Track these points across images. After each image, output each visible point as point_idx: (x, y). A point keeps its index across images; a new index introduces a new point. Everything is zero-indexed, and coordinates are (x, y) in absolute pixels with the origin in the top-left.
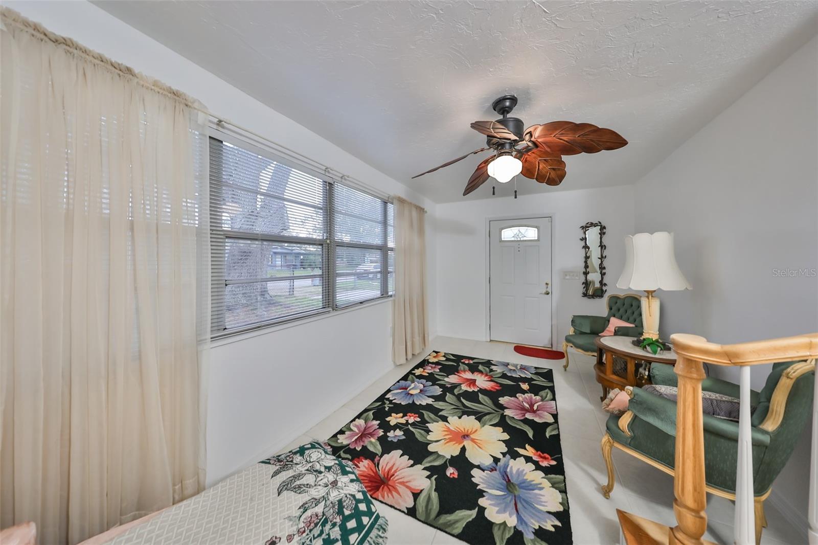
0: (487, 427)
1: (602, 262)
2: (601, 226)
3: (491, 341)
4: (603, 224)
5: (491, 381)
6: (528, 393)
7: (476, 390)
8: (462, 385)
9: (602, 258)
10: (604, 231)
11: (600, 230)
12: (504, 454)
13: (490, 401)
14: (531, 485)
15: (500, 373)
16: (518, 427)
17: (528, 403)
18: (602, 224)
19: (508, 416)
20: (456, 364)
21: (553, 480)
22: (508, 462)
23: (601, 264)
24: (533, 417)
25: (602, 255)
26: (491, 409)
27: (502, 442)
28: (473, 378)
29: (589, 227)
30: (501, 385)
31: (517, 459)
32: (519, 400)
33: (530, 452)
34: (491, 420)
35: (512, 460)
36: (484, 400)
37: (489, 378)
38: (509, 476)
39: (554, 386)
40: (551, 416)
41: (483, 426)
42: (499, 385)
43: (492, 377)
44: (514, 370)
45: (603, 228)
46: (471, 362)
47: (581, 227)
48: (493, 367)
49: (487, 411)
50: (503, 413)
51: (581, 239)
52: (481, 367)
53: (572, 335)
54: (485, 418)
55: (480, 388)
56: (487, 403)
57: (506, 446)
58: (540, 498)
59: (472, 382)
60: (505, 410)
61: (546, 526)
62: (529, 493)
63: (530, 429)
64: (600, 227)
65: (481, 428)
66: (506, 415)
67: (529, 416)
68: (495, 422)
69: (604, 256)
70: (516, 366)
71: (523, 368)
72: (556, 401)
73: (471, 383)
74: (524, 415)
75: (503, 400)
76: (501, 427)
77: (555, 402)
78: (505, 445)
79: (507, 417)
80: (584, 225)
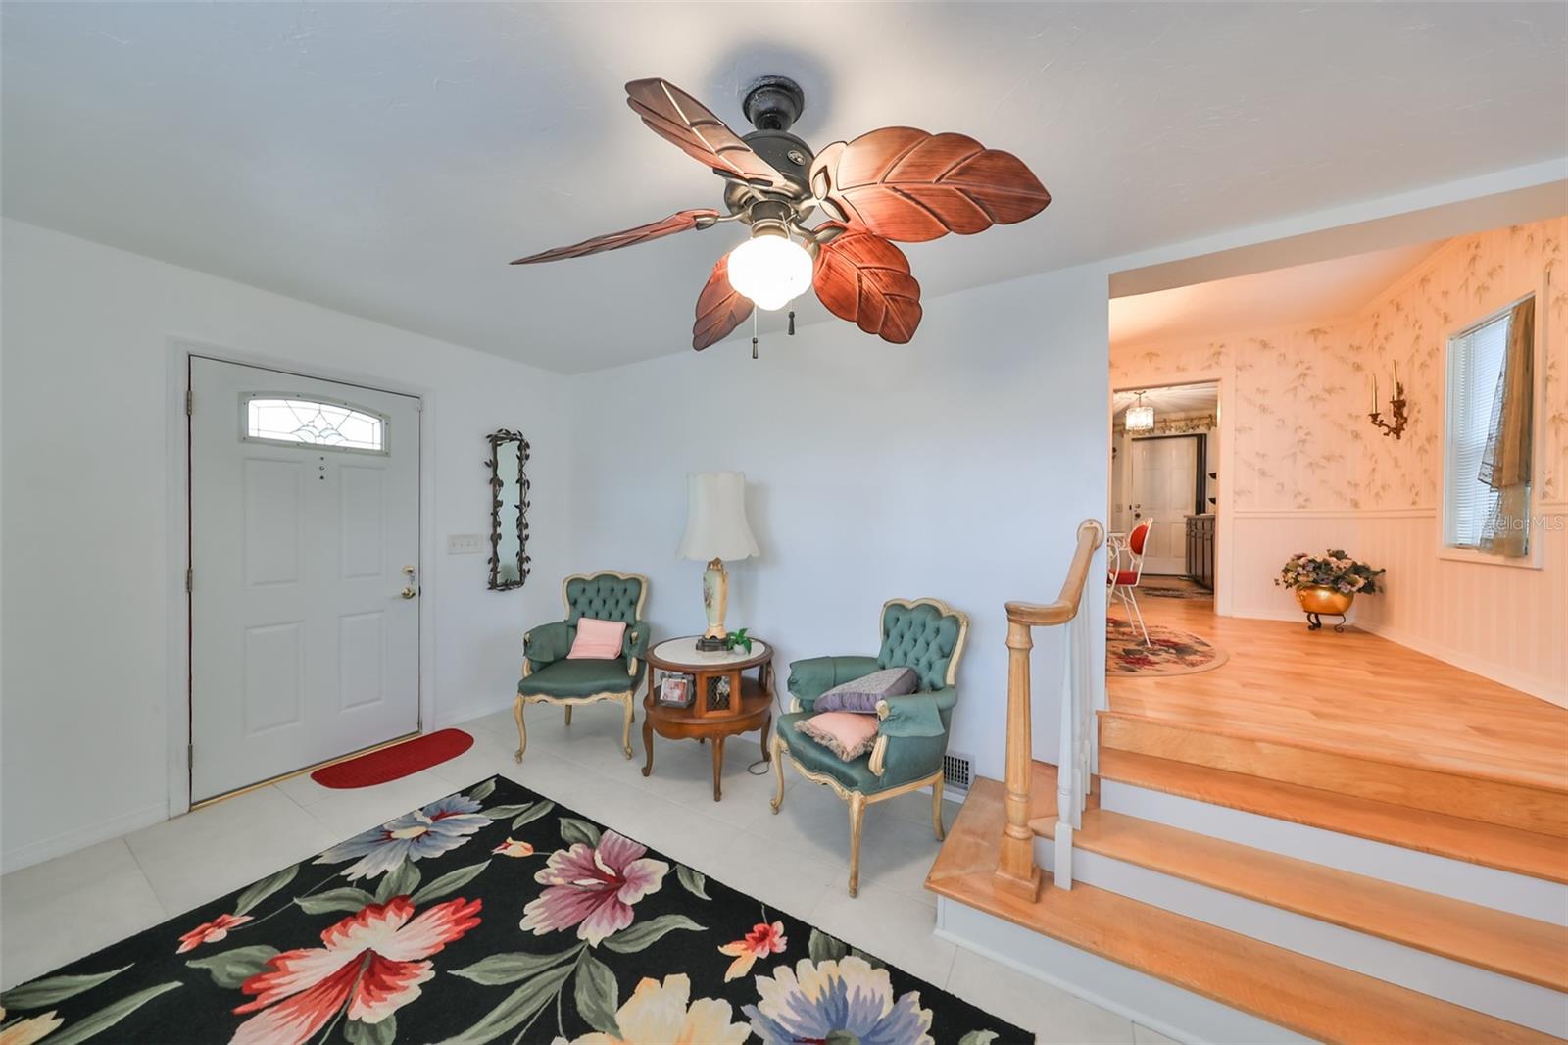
0: (622, 1017)
1: (522, 514)
2: (522, 441)
3: (193, 806)
4: (526, 438)
5: (420, 909)
6: (548, 856)
7: (427, 974)
8: (353, 1016)
9: (522, 506)
10: (528, 451)
11: (519, 448)
12: (738, 1017)
13: (515, 956)
14: (832, 998)
15: (404, 871)
16: (656, 937)
17: (582, 876)
18: (524, 437)
19: (605, 939)
20: (177, 984)
21: (821, 952)
22: (764, 1017)
23: (520, 519)
24: (636, 891)
25: (522, 502)
26: (555, 972)
27: (695, 1002)
28: (352, 955)
29: (503, 439)
30: (467, 893)
31: (760, 993)
32: (562, 887)
33: (743, 953)
34: (600, 994)
35: (760, 1004)
36: (493, 971)
37: (400, 909)
38: (808, 1037)
39: (556, 803)
40: (649, 860)
41: (616, 1027)
42: (462, 900)
43: (405, 898)
44: (427, 833)
45: (524, 446)
46: (239, 919)
47: (488, 437)
48: (355, 872)
49: (558, 987)
50: (590, 947)
51: (486, 463)
52: (311, 905)
53: (529, 677)
54: (581, 1007)
55: (430, 958)
56: (517, 970)
57: (714, 999)
58: (865, 998)
59: (373, 970)
60: (581, 935)
61: (925, 1022)
62: (855, 1015)
63: (673, 916)
64: (518, 443)
65: (619, 1036)
66: (601, 944)
67: (631, 897)
68: (615, 985)
69: (527, 501)
70: (410, 821)
71: (440, 813)
72: (607, 828)
73: (371, 973)
74: (623, 906)
75: (536, 918)
76: (641, 979)
77: (609, 831)
78: (707, 1000)
79: (607, 945)
80: (494, 433)
